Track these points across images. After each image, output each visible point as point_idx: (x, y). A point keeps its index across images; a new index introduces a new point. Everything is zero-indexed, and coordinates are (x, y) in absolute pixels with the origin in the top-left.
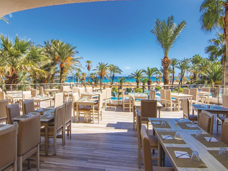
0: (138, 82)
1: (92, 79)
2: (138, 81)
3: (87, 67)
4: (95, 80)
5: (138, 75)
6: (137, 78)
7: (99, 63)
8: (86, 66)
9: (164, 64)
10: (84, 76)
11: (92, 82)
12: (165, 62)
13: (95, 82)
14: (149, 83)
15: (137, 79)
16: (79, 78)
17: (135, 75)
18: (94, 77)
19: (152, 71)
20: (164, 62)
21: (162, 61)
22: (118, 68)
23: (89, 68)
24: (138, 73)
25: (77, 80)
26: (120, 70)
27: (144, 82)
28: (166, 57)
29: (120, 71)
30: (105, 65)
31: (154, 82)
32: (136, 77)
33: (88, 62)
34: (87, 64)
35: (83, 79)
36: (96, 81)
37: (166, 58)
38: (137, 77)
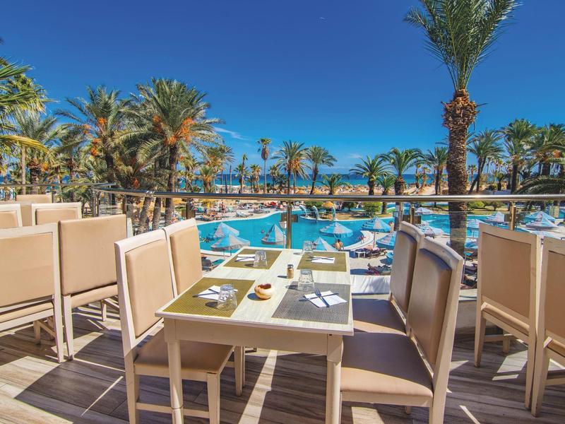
0: (371, 184)
1: (274, 179)
2: (373, 182)
3: (261, 152)
4: (279, 181)
5: (372, 168)
6: (370, 175)
7: (285, 143)
8: (259, 150)
9: (453, 117)
10: (256, 172)
11: (273, 185)
12: (458, 112)
13: (281, 186)
14: (398, 186)
15: (370, 177)
16: (245, 175)
17: (365, 169)
18: (278, 175)
19: (407, 156)
20: (455, 111)
21: (446, 109)
22: (325, 154)
23: (264, 155)
24: (373, 164)
25: (240, 181)
26: (332, 157)
27: (386, 186)
28: (462, 95)
29: (330, 160)
30: (299, 148)
31: (410, 185)
32: (367, 174)
33: (263, 141)
34: (261, 146)
35: (253, 179)
36: (281, 183)
37: (460, 99)
38: (369, 173)
